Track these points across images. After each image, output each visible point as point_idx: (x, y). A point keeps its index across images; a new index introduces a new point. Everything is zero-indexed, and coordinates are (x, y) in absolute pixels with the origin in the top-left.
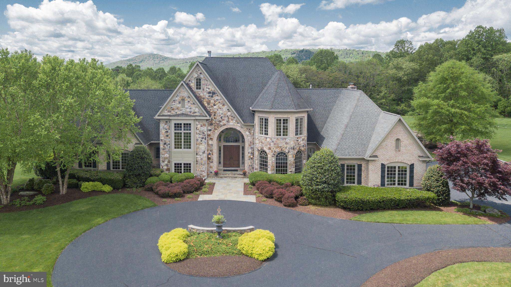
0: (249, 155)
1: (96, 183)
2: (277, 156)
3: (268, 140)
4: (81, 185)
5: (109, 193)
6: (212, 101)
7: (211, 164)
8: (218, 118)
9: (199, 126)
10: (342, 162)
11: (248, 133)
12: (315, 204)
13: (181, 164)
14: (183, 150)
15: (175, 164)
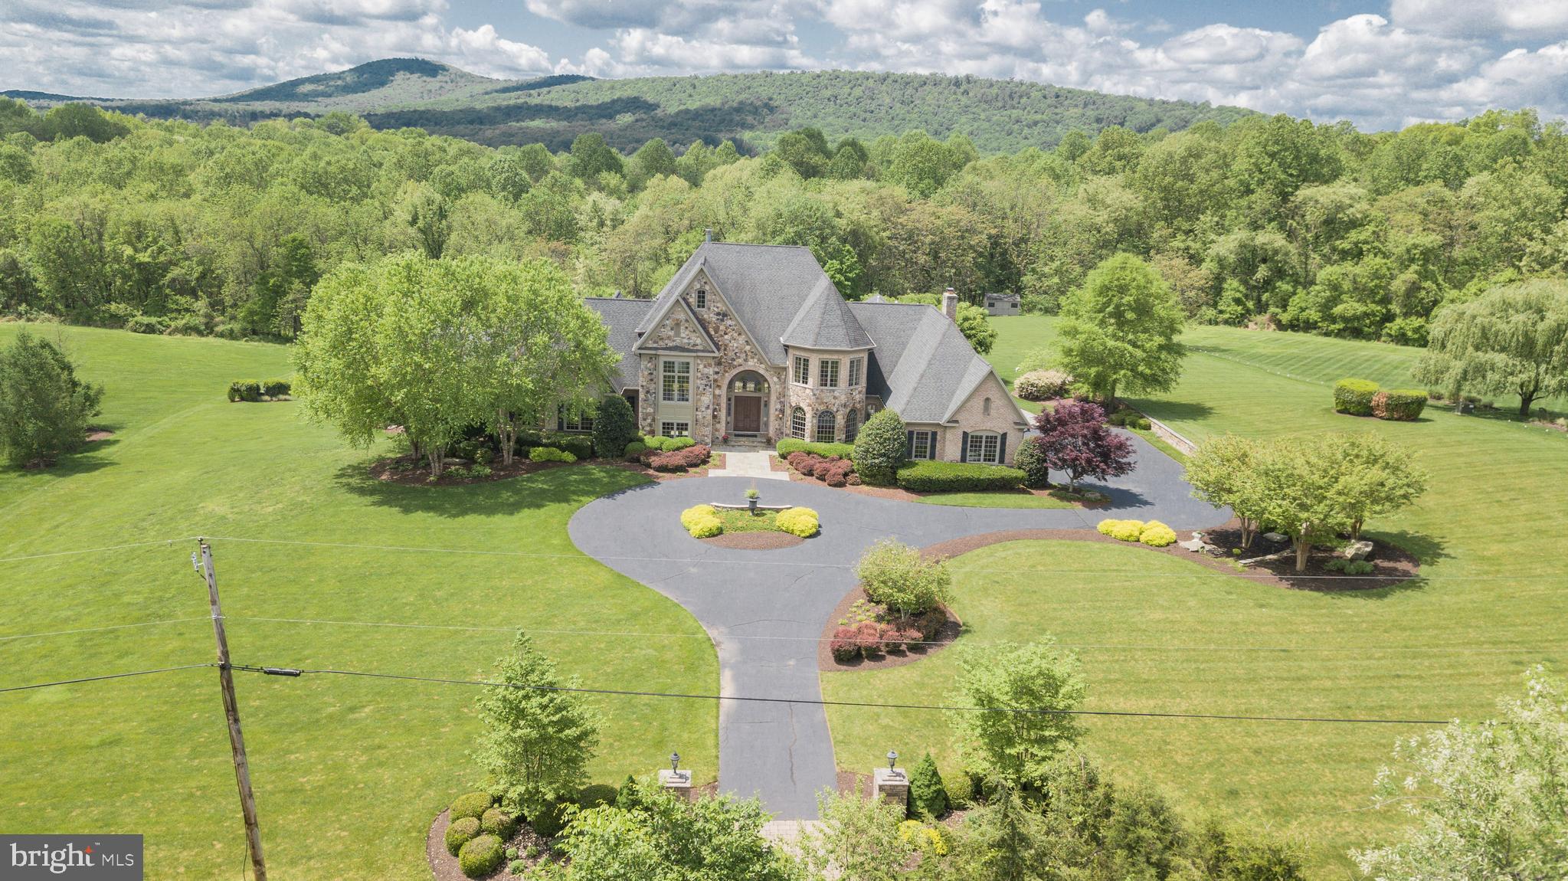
0: (777, 413)
1: (552, 449)
2: (819, 416)
3: (807, 391)
4: (530, 453)
5: (573, 464)
6: (722, 328)
7: (718, 426)
8: (731, 354)
9: (701, 367)
10: (911, 429)
11: (775, 379)
12: (868, 484)
13: (672, 424)
14: (675, 402)
15: (664, 423)
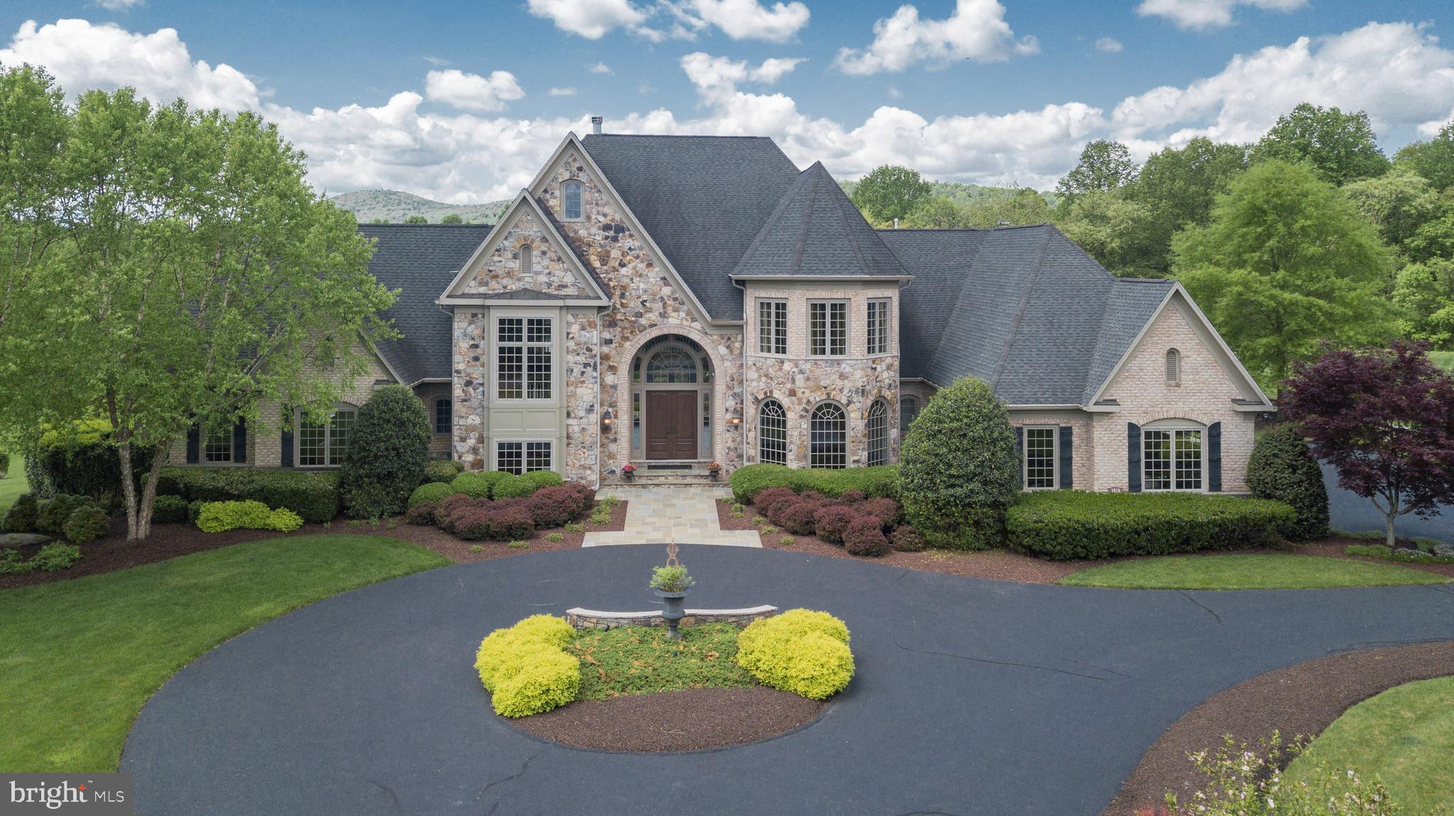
0: (729, 416)
1: (248, 503)
2: (814, 416)
3: (787, 366)
4: (197, 513)
5: (292, 533)
6: (615, 253)
7: (613, 447)
8: (634, 305)
9: (575, 329)
10: (1016, 422)
11: (723, 350)
12: (943, 547)
13: (519, 446)
14: (525, 401)
15: (501, 446)
